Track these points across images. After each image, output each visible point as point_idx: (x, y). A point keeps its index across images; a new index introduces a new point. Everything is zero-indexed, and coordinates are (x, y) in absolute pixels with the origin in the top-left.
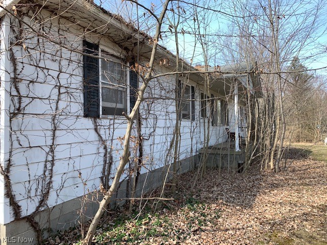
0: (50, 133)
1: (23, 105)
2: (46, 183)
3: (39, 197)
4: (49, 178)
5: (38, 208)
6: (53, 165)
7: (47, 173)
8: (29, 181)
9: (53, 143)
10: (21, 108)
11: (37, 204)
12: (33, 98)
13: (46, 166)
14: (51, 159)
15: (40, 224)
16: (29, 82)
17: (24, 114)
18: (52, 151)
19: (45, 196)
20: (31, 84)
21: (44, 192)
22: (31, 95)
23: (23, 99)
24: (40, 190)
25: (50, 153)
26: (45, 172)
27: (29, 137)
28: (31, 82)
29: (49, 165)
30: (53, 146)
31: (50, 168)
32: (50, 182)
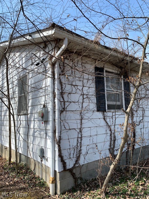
0: (79, 121)
1: (66, 106)
2: (78, 150)
3: (75, 158)
4: (79, 147)
5: (75, 165)
6: (81, 140)
7: (78, 145)
8: (70, 149)
9: (81, 127)
10: (65, 108)
11: (74, 163)
12: (70, 102)
13: (78, 141)
14: (81, 136)
15: (76, 174)
16: (68, 94)
17: (66, 111)
18: (81, 132)
19: (78, 158)
20: (69, 94)
21: (77, 156)
22: (69, 100)
23: (66, 103)
24: (76, 155)
25: (80, 133)
26: (77, 143)
27: (69, 123)
28: (69, 93)
29: (79, 140)
30: (81, 129)
31: (80, 142)
32: (80, 150)
